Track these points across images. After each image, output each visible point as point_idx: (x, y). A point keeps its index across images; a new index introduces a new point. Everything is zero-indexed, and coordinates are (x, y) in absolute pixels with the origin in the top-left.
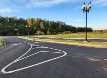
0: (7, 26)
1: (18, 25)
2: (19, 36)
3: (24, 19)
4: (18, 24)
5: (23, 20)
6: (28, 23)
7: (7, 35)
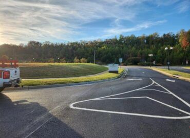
0: (142, 50)
1: (159, 48)
2: (155, 65)
3: (172, 35)
4: (159, 44)
5: (170, 37)
6: (180, 40)
7: (138, 64)
